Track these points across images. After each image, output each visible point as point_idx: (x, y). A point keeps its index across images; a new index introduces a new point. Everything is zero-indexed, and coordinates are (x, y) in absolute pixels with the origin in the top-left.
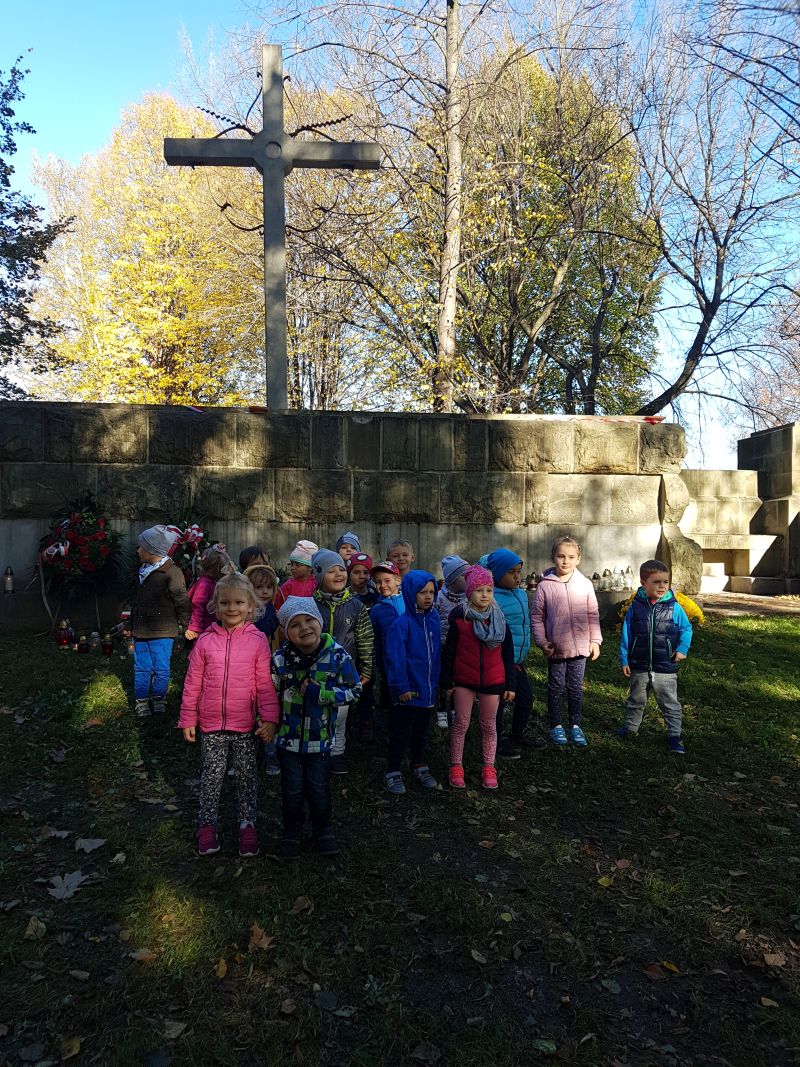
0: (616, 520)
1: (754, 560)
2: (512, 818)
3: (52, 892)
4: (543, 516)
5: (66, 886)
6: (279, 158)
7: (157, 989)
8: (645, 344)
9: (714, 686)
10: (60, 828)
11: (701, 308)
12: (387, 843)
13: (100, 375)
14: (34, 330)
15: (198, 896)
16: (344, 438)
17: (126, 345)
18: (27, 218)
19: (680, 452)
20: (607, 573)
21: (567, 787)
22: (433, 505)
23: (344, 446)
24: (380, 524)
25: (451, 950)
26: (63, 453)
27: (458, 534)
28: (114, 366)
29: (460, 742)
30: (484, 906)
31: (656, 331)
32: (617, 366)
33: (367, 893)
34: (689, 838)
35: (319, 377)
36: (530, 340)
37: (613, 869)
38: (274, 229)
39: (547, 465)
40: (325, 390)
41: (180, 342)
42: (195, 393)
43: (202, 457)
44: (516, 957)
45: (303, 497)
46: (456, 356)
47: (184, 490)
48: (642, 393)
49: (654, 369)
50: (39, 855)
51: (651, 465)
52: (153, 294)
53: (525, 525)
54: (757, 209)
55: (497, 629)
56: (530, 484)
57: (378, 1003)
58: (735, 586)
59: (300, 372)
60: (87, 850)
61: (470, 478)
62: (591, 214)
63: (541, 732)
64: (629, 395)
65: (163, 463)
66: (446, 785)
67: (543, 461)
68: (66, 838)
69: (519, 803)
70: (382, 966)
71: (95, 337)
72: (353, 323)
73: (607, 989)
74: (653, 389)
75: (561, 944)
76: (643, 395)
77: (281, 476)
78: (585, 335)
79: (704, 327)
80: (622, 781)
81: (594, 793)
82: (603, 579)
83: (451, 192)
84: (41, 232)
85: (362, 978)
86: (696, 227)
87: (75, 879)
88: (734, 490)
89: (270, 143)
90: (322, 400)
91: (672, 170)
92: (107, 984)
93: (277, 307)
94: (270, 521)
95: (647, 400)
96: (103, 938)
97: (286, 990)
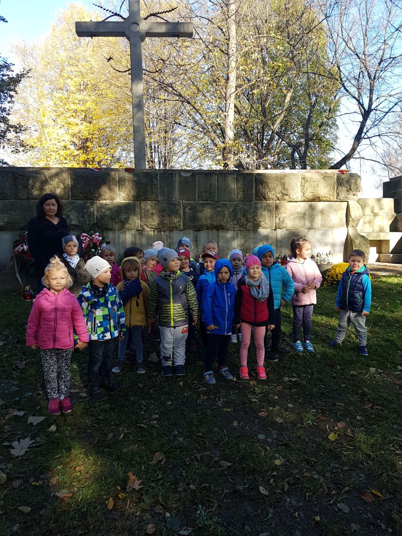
0: (323, 226)
1: (392, 245)
2: (276, 397)
3: (13, 452)
4: (284, 225)
5: (20, 448)
6: (138, 32)
7: (71, 519)
8: (332, 133)
9: (379, 316)
10: (20, 410)
11: (362, 114)
12: (206, 415)
13: (49, 154)
14: (12, 129)
15: (97, 453)
16: (177, 185)
17: (62, 139)
18: (5, 69)
19: (358, 189)
20: (319, 255)
21: (306, 377)
22: (225, 220)
23: (177, 189)
24: (197, 231)
25: (247, 486)
26: (24, 195)
27: (239, 236)
28: (56, 150)
29: (245, 353)
30: (264, 455)
31: (337, 126)
32: (317, 145)
33: (196, 448)
34: (378, 407)
35: (163, 154)
36: (273, 132)
37: (336, 428)
38: (136, 71)
39: (286, 197)
40: (166, 160)
41: (90, 136)
42: (99, 163)
43: (100, 195)
44: (286, 490)
45: (155, 217)
46: (234, 140)
47: (91, 215)
48: (331, 159)
49: (336, 146)
50: (6, 427)
51: (342, 196)
52: (76, 111)
53: (275, 230)
54: (394, 58)
55: (264, 291)
56: (277, 207)
57: (205, 524)
58: (382, 259)
59: (153, 151)
60: (35, 424)
61: (245, 205)
62: (304, 65)
63: (288, 344)
64: (323, 160)
65: (79, 200)
66: (238, 377)
67: (284, 195)
68: (23, 416)
69: (280, 388)
70: (206, 498)
71: (46, 135)
72: (180, 124)
73: (341, 510)
74: (336, 157)
75: (311, 480)
76: (331, 160)
77: (143, 205)
78: (301, 129)
79: (363, 124)
80: (336, 373)
81: (321, 380)
82: (316, 258)
83: (231, 52)
84: (13, 78)
85: (195, 507)
86: (359, 71)
87: (27, 442)
88: (381, 208)
89: (133, 23)
90: (165, 165)
91: (346, 40)
92: (41, 516)
93: (139, 114)
94: (138, 230)
95: (333, 163)
96: (41, 482)
97: (149, 517)
